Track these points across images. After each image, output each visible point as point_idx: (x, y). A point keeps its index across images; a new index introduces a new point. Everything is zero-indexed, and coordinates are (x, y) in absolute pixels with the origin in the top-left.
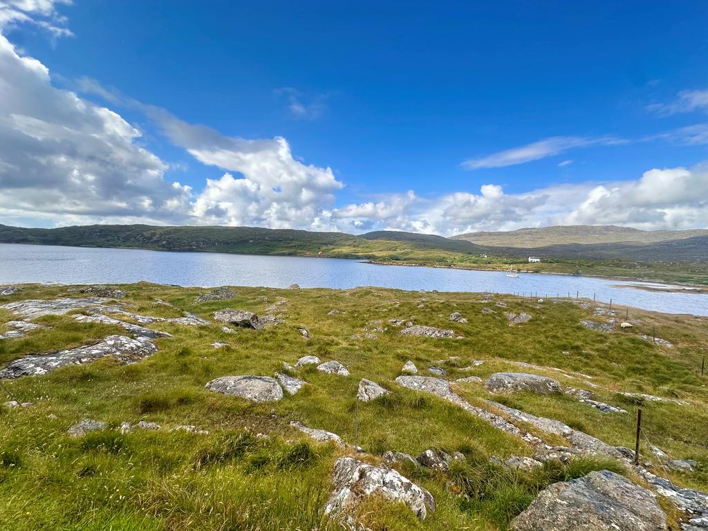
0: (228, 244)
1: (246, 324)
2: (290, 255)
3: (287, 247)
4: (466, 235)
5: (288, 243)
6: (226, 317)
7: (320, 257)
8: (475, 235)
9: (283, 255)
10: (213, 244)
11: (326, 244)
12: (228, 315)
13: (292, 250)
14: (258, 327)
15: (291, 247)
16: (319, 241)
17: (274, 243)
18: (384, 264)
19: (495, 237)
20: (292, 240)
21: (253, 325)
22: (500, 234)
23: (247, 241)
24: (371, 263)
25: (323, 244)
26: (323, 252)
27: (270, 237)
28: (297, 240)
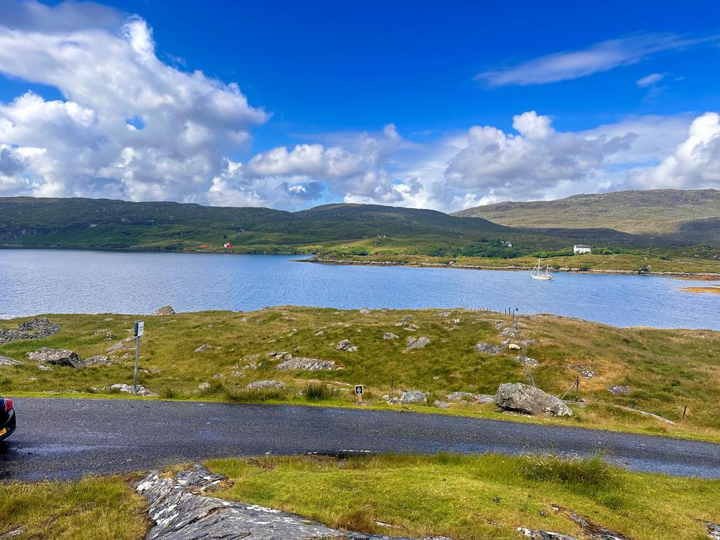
0: (47, 231)
1: (64, 362)
2: (169, 249)
3: (163, 236)
4: (483, 209)
5: (167, 229)
6: (43, 356)
7: (226, 252)
8: (497, 207)
9: (157, 250)
10: (17, 233)
11: (238, 230)
12: (44, 354)
13: (174, 242)
14: (78, 365)
15: (172, 235)
16: (224, 224)
17: (138, 228)
18: (338, 264)
19: (530, 211)
20: (173, 222)
21: (72, 362)
23: (84, 226)
24: (316, 261)
25: (232, 229)
26: (233, 243)
27: (130, 218)
28: (182, 222)
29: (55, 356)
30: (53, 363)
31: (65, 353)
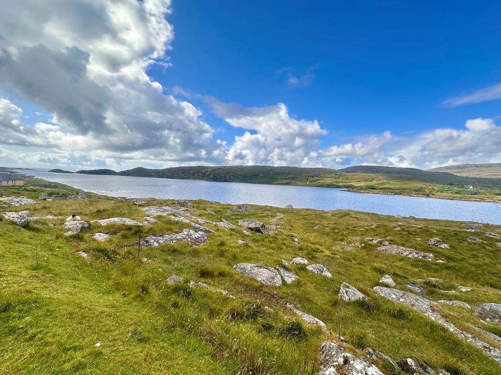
0: (247, 176)
1: (257, 230)
2: (286, 184)
3: (284, 179)
4: (446, 168)
5: (286, 176)
6: (245, 224)
7: (308, 186)
8: (458, 167)
9: (282, 184)
10: (238, 177)
11: (313, 177)
12: (247, 223)
13: (288, 181)
14: (265, 232)
15: (287, 179)
16: (307, 175)
17: (275, 176)
18: (361, 192)
19: (483, 169)
20: (288, 174)
21: (262, 231)
22: (490, 166)
23: (258, 175)
24: (349, 191)
25: (311, 176)
26: (311, 182)
27: (273, 172)
28: (291, 174)
29: (252, 225)
30: (252, 229)
31: (257, 224)
